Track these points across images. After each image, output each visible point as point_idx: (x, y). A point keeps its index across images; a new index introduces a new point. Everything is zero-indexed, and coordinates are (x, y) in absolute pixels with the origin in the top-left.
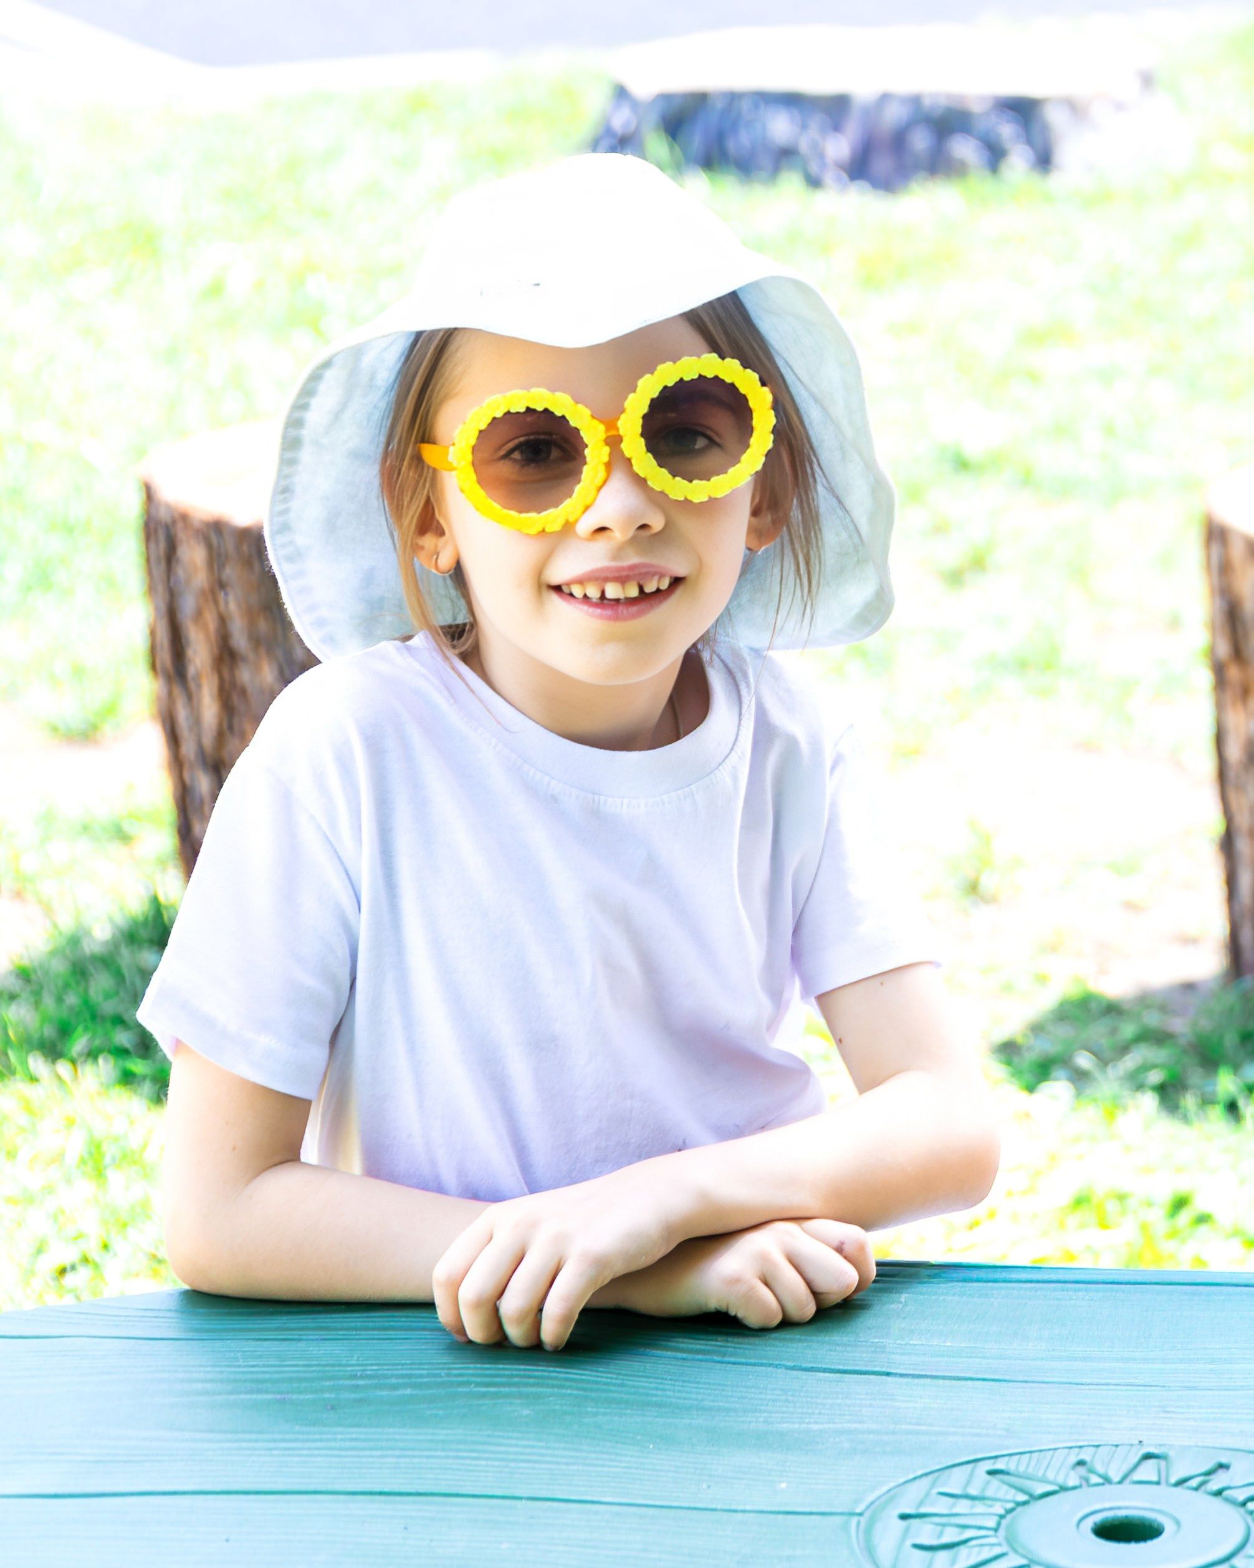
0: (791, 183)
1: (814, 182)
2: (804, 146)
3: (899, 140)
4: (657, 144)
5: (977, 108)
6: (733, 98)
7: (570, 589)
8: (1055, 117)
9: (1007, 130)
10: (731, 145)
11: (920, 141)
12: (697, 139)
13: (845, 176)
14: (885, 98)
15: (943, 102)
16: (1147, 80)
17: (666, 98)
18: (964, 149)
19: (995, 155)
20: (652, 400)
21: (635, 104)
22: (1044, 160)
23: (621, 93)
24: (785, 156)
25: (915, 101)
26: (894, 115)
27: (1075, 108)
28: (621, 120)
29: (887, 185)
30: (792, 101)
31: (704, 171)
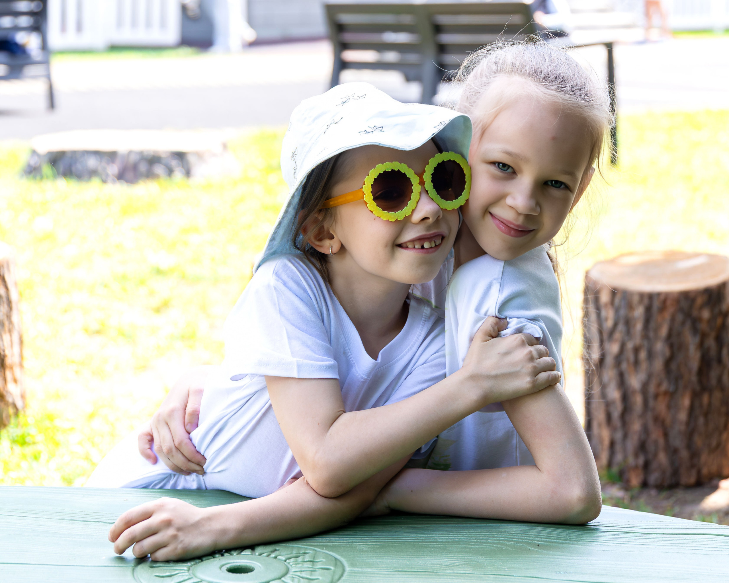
0: (96, 182)
1: (104, 181)
2: (100, 169)
3: (135, 167)
4: (47, 169)
5: (163, 156)
6: (74, 152)
7: (406, 245)
8: (192, 159)
9: (174, 163)
10: (73, 169)
11: (143, 167)
12: (61, 167)
13: (116, 179)
14: (130, 152)
15: (152, 154)
16: (225, 146)
17: (50, 153)
18: (159, 169)
19: (170, 172)
20: (435, 168)
21: (38, 155)
22: (188, 173)
23: (34, 152)
24: (93, 173)
25: (141, 153)
26: (133, 158)
27: (199, 155)
28: (33, 162)
29: (132, 181)
30: (96, 153)
31: (64, 178)
